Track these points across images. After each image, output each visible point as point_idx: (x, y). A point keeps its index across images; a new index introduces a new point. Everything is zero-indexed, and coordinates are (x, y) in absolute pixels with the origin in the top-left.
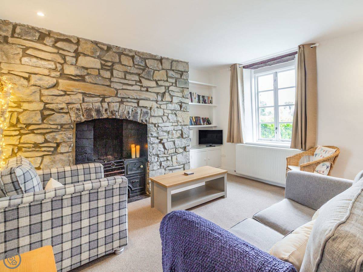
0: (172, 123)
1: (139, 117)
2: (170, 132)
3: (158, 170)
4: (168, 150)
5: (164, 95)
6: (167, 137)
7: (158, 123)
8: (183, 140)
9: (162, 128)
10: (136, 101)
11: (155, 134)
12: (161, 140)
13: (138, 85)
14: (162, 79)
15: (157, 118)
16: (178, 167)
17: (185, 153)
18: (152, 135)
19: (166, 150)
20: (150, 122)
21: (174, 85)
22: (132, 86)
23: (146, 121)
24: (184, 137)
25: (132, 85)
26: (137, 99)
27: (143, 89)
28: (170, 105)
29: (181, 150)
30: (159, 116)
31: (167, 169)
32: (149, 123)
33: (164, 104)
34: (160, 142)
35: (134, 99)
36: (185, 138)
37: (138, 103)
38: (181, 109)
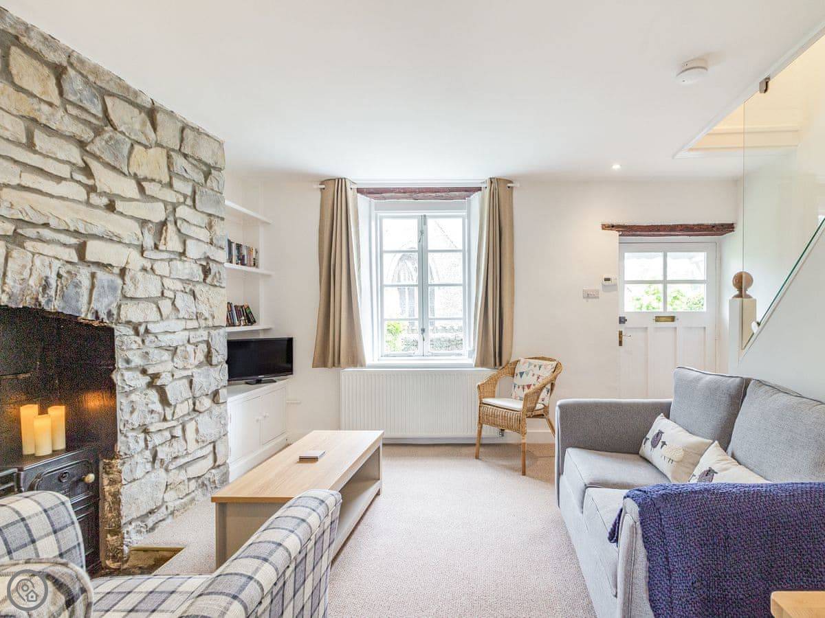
0: (184, 322)
1: (85, 299)
2: (179, 348)
3: (148, 476)
4: (175, 406)
5: (162, 229)
6: (170, 366)
7: (147, 322)
8: (212, 369)
9: (160, 337)
10: (73, 241)
11: (137, 361)
12: (156, 376)
13: (79, 182)
14: (156, 177)
15: (142, 305)
16: (199, 454)
17: (217, 410)
18: (128, 361)
19: (167, 409)
20: (123, 319)
21: (189, 202)
22: (58, 183)
23: (110, 314)
24: (214, 361)
25: (59, 179)
26: (76, 233)
27: (94, 199)
28: (178, 264)
29: (207, 402)
30: (148, 299)
31: (171, 467)
32: (118, 322)
33: (161, 260)
34: (150, 385)
35: (67, 231)
36: (216, 365)
37: (81, 250)
38: (204, 280)
